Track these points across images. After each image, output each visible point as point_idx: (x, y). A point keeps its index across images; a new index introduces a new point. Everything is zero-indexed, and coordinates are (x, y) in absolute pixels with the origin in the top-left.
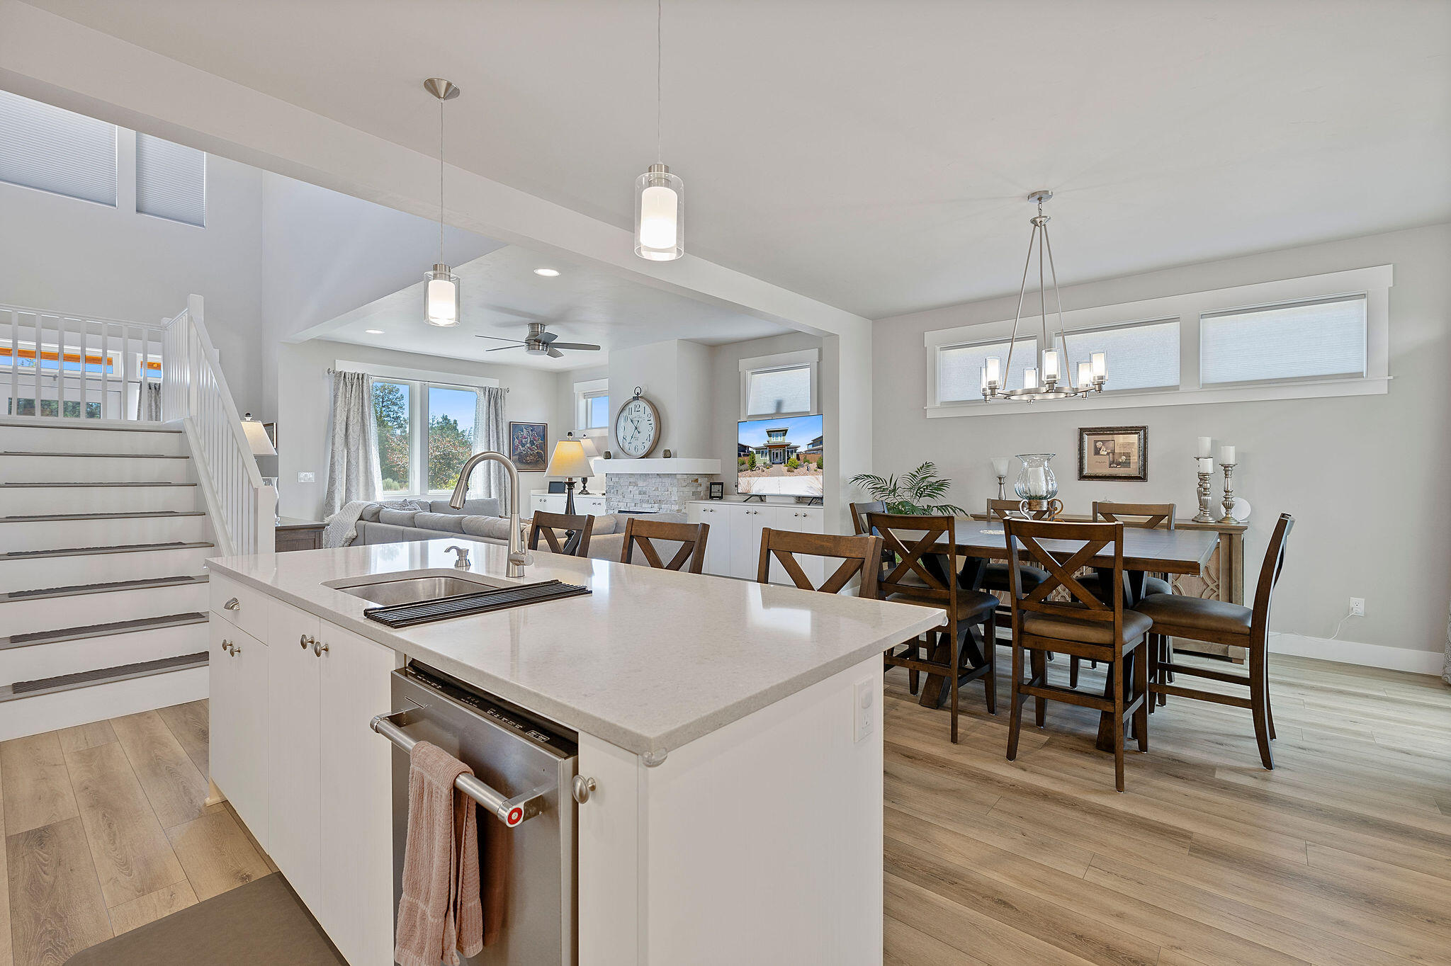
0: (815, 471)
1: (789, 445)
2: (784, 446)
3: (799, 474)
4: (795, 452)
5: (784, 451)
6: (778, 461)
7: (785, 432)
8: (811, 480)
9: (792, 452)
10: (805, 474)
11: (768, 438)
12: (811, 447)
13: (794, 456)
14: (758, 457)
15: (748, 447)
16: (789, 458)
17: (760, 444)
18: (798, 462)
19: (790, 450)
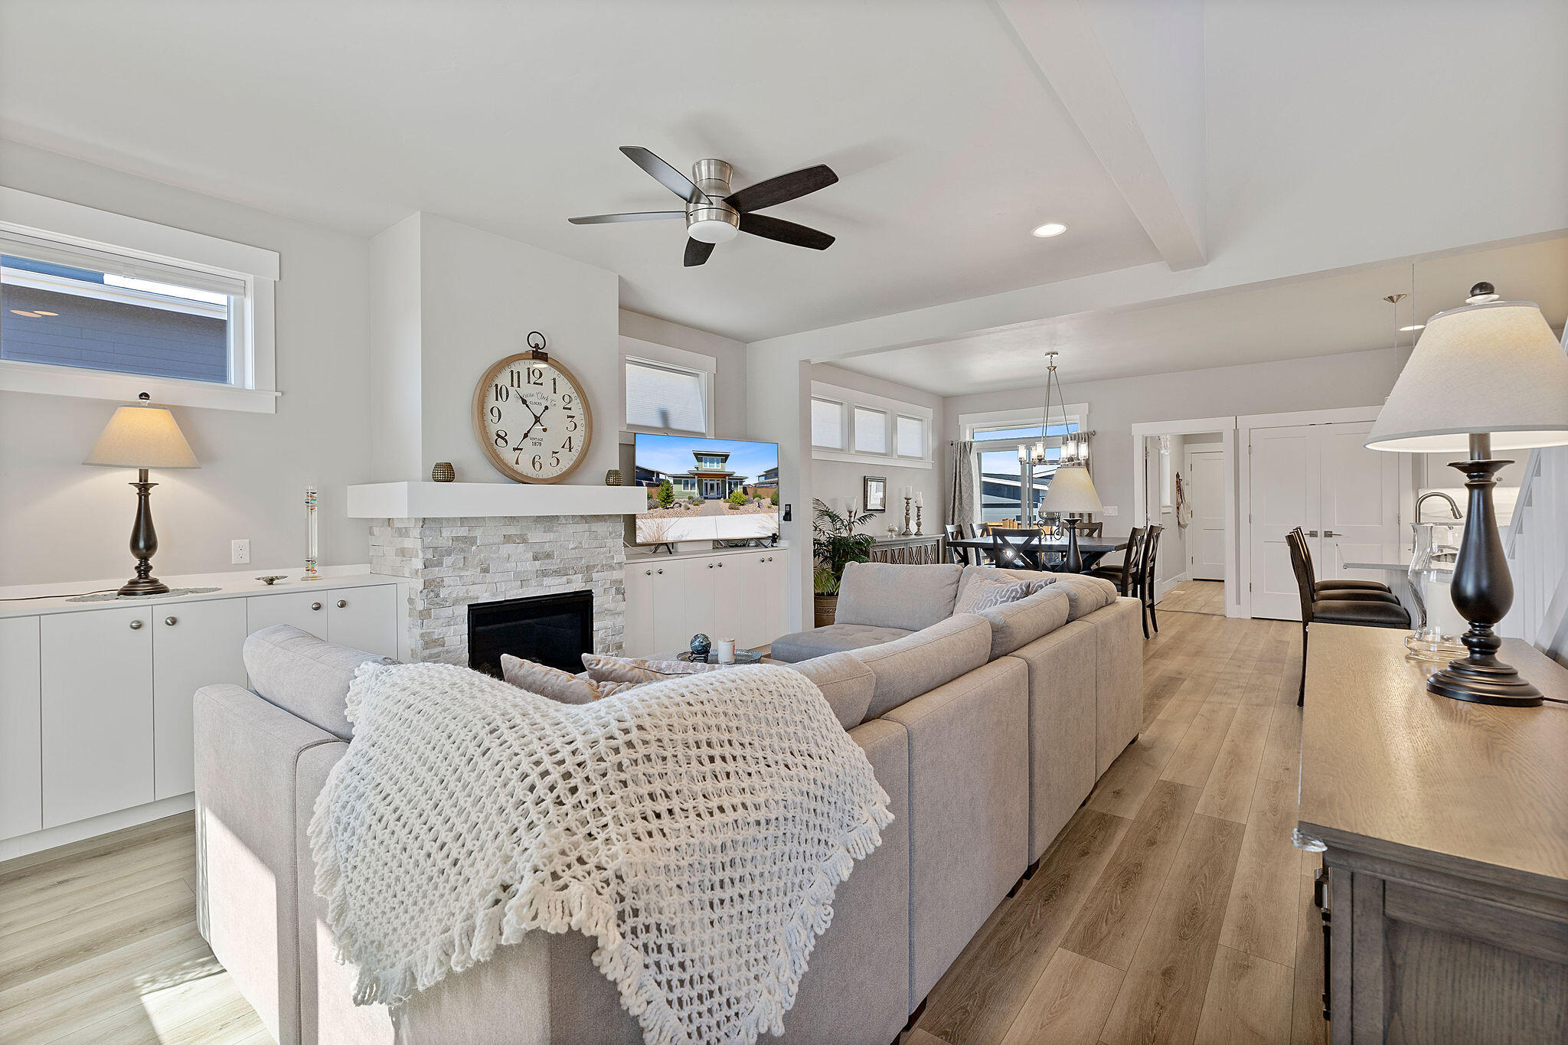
0: (769, 507)
1: (731, 475)
2: (724, 476)
3: (748, 512)
4: (741, 484)
5: (724, 482)
6: (714, 494)
7: (725, 458)
8: (765, 519)
9: (736, 485)
10: (754, 512)
11: (697, 464)
12: (762, 479)
13: (740, 489)
14: (677, 489)
15: (658, 474)
16: (731, 492)
17: (683, 471)
18: (745, 497)
19: (732, 481)
